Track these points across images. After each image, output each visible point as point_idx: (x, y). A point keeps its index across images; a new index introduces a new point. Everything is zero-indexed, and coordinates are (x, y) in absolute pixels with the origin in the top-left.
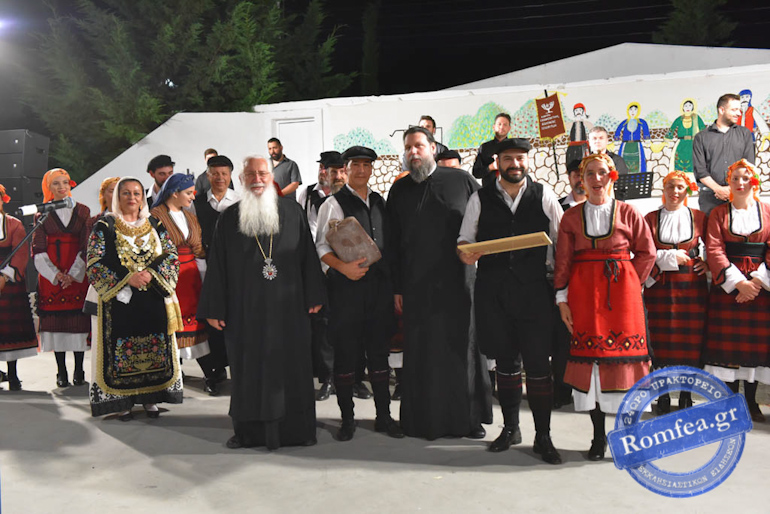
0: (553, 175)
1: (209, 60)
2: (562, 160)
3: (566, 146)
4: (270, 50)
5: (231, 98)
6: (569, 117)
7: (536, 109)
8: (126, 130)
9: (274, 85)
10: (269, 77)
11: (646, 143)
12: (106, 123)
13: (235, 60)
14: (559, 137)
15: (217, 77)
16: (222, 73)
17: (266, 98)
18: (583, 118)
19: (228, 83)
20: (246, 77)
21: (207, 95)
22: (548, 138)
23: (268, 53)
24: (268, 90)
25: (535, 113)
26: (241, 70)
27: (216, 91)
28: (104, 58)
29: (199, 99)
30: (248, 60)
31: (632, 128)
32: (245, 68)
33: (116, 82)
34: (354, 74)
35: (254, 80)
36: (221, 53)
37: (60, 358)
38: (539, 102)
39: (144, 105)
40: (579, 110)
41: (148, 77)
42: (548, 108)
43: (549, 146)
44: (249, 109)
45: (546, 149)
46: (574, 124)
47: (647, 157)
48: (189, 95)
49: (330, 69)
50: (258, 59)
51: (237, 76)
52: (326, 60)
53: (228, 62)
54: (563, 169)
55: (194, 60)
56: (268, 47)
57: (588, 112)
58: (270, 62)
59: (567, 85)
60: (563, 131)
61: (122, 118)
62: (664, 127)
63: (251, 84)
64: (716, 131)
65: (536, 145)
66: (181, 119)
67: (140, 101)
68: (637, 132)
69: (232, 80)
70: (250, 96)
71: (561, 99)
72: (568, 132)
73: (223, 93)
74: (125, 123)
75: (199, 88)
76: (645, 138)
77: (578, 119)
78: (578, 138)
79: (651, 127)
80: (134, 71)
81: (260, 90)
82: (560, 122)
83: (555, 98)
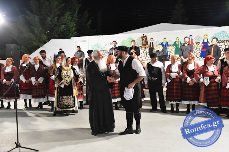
0: (146, 55)
1: (59, 26)
2: (148, 51)
3: (149, 48)
4: (75, 24)
5: (65, 36)
6: (149, 41)
7: (141, 39)
8: (38, 44)
9: (76, 32)
10: (75, 30)
11: (168, 47)
12: (34, 42)
13: (66, 26)
14: (147, 46)
15: (61, 30)
16: (63, 29)
17: (74, 36)
18: (153, 41)
19: (64, 32)
20: (69, 30)
21: (59, 35)
22: (144, 46)
23: (74, 24)
24: (74, 34)
25: (141, 40)
26: (68, 29)
27: (61, 34)
28: (33, 26)
29: (57, 36)
30: (69, 26)
31: (164, 44)
32: (68, 28)
33: (36, 32)
34: (96, 30)
35: (71, 31)
36: (63, 24)
37: (25, 100)
38: (142, 37)
39: (43, 37)
40: (152, 39)
41: (44, 30)
42: (144, 39)
43: (145, 48)
44: (70, 38)
45: (144, 49)
46: (150, 43)
47: (168, 51)
48: (54, 35)
49: (90, 28)
50: (72, 26)
51: (67, 30)
52: (89, 26)
53: (65, 27)
54: (148, 54)
55: (56, 26)
56: (74, 23)
57: (154, 40)
58: (75, 27)
59: (149, 33)
60: (148, 44)
61: (37, 41)
62: (172, 44)
63: (70, 32)
64: (184, 45)
65: (141, 48)
66: (53, 41)
67: (42, 36)
68: (166, 45)
69: (65, 31)
70: (70, 35)
71: (147, 36)
72: (149, 45)
73: (63, 34)
74: (38, 42)
75: (57, 33)
76: (167, 46)
77: (151, 41)
78: (151, 46)
79: (169, 44)
80: (41, 29)
81: (72, 34)
82: (147, 42)
83: (146, 36)
